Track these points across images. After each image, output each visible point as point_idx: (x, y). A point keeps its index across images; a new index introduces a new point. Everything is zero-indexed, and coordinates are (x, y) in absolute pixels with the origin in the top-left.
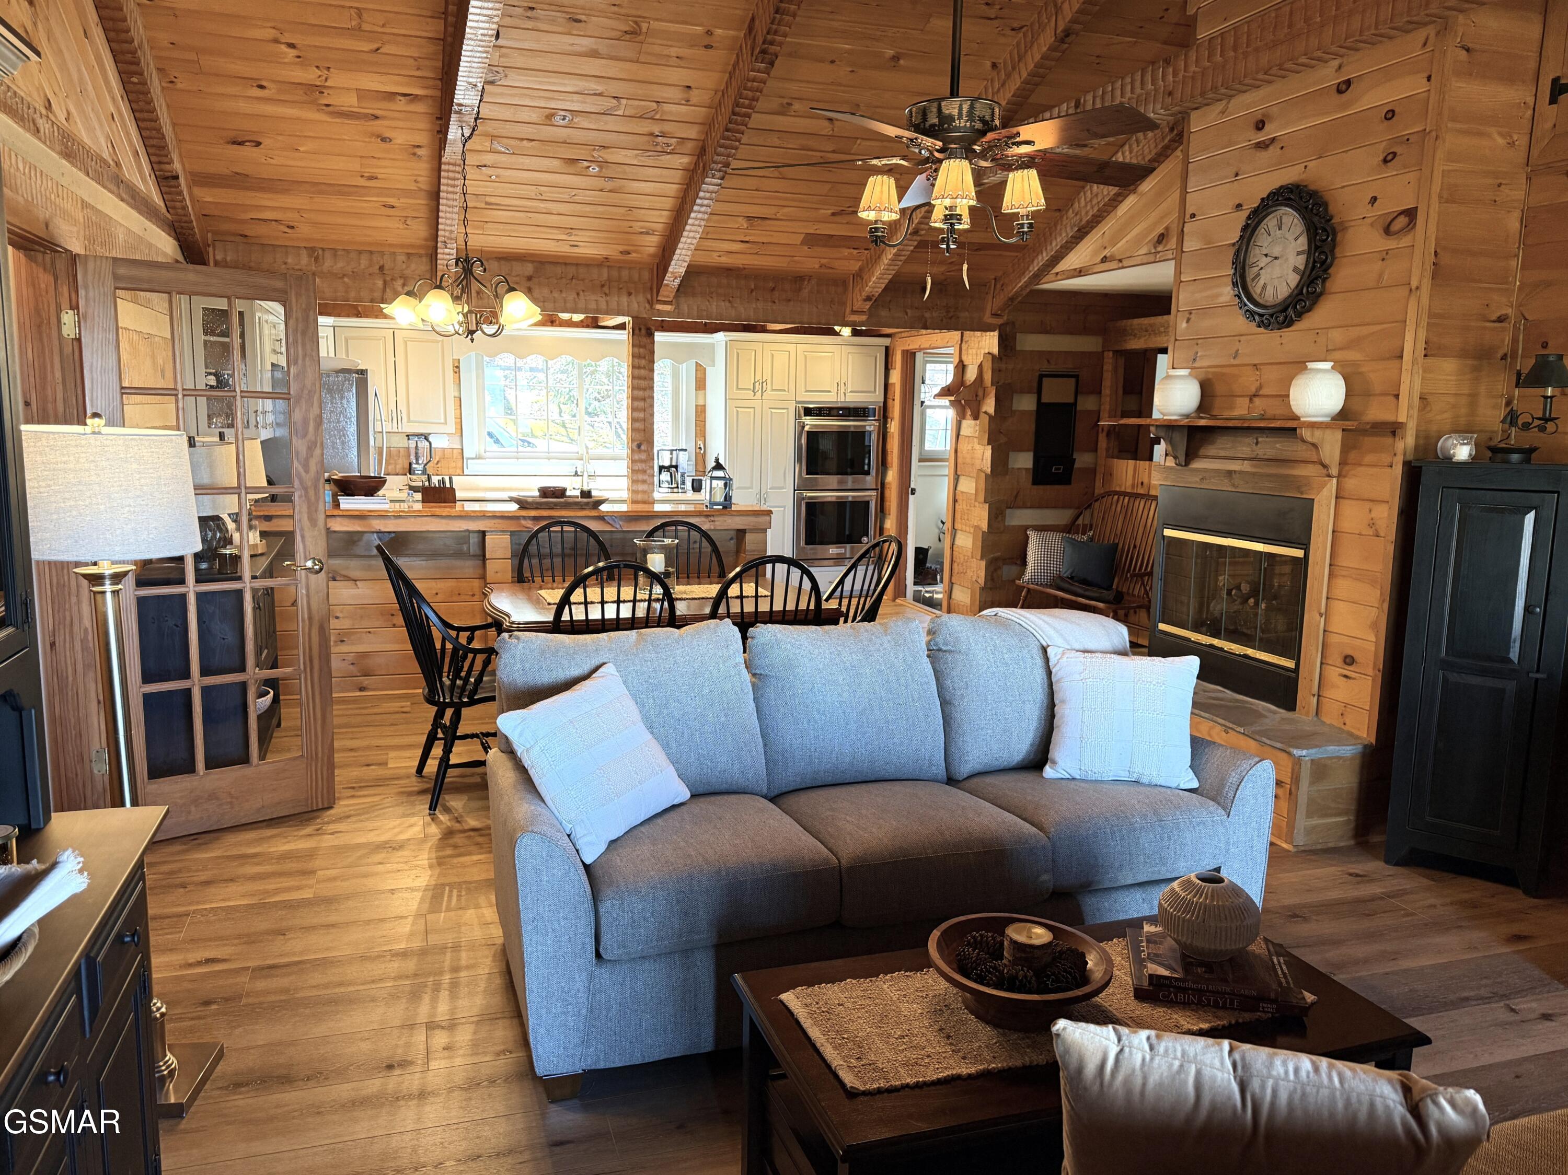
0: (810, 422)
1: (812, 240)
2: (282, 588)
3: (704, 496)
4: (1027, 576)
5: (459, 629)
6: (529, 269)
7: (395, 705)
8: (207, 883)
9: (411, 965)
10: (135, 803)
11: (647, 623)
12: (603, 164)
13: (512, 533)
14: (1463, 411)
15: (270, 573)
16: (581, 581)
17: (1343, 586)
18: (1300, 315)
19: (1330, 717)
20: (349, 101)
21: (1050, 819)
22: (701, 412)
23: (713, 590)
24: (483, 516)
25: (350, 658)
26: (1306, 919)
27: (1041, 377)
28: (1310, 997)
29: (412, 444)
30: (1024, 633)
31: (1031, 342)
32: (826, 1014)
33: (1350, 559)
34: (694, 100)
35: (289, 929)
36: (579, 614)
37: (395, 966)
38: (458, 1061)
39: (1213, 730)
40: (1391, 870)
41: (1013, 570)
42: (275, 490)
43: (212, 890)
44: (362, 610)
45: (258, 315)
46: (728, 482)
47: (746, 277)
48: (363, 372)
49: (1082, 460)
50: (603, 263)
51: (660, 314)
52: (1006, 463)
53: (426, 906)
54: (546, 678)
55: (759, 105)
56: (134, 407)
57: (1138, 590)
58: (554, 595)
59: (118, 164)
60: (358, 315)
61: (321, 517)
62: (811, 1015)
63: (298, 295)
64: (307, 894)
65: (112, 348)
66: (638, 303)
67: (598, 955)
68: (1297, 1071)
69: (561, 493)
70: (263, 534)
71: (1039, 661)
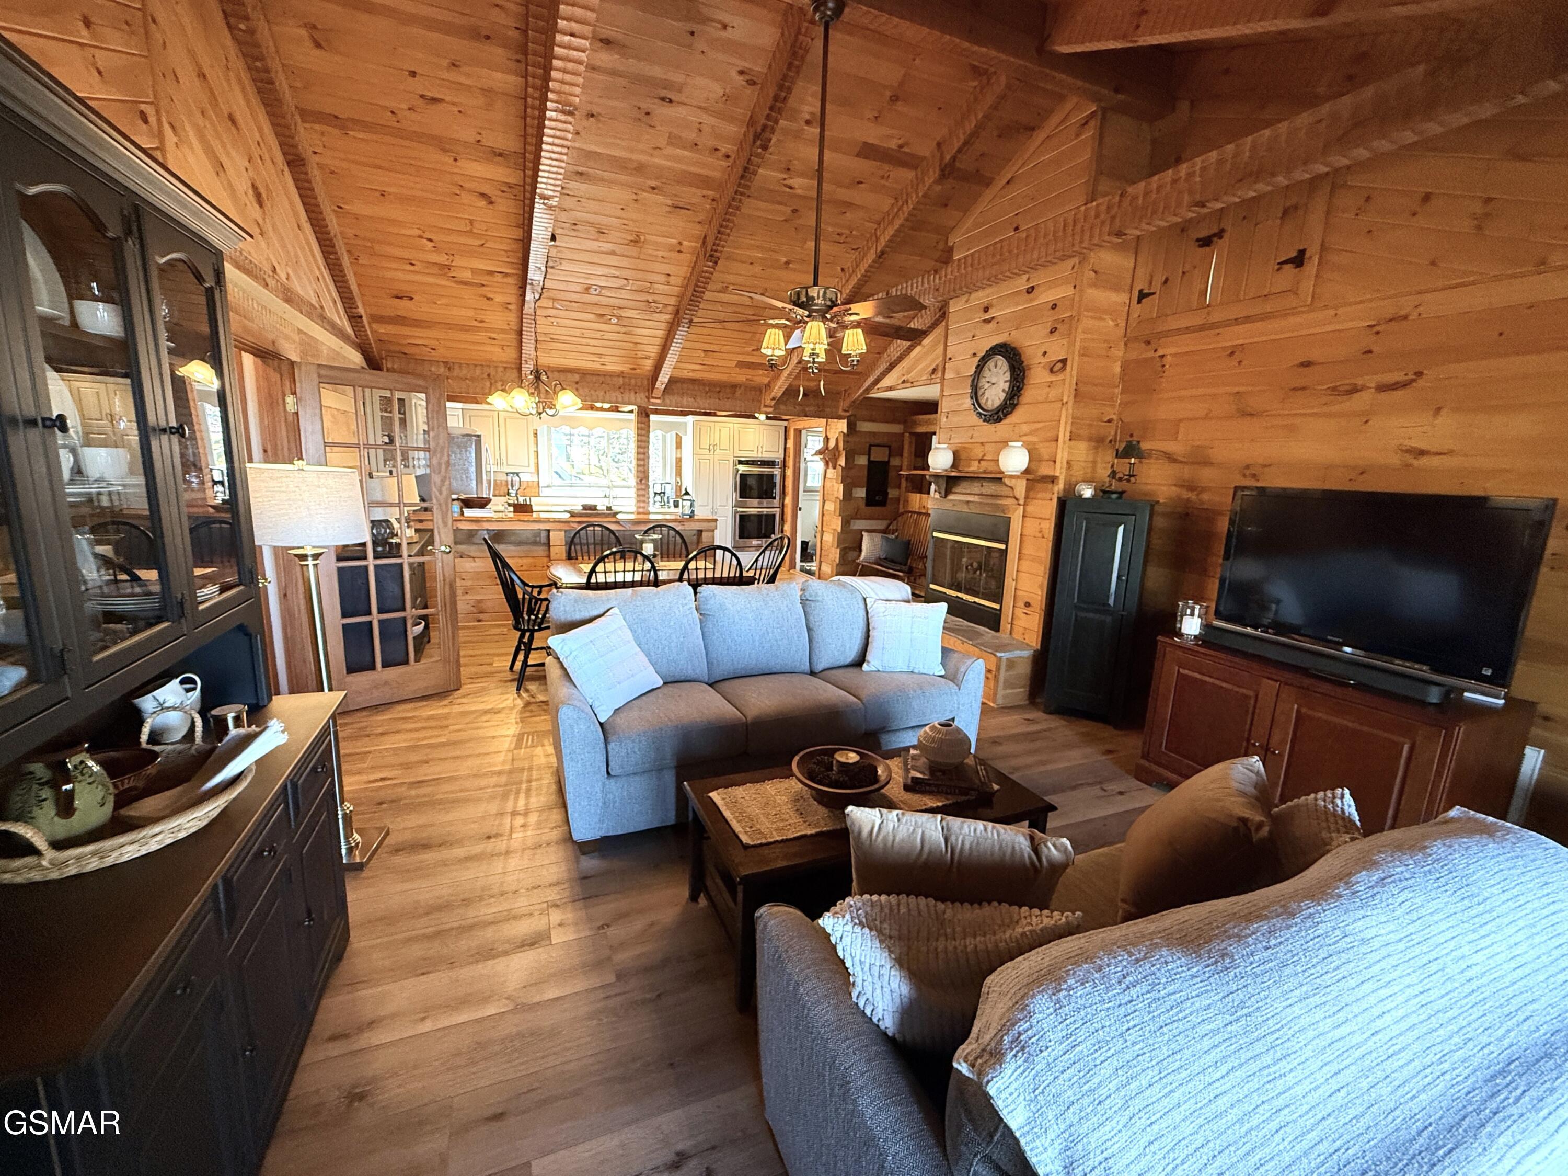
0: (742, 468)
1: (741, 365)
2: (429, 562)
3: (679, 510)
4: (862, 557)
5: (533, 587)
6: (577, 377)
7: (498, 631)
8: (382, 734)
9: (503, 779)
10: (331, 689)
11: (641, 584)
12: (619, 318)
13: (566, 531)
14: (1089, 470)
15: (421, 553)
16: (602, 559)
17: (1025, 565)
18: (1005, 416)
19: (1017, 636)
20: (467, 275)
21: (864, 694)
22: (679, 461)
23: (680, 565)
24: (548, 521)
25: (472, 603)
26: (1000, 744)
27: (870, 446)
28: (996, 787)
29: (509, 479)
30: (854, 590)
31: (865, 427)
32: (733, 803)
33: (1029, 550)
34: (672, 282)
35: (431, 760)
36: (601, 578)
37: (494, 780)
38: (529, 833)
39: (955, 642)
40: (1045, 716)
41: (855, 554)
42: (425, 505)
43: (385, 738)
44: (478, 575)
45: (414, 401)
46: (692, 501)
47: (704, 385)
48: (479, 436)
49: (892, 493)
50: (621, 374)
51: (654, 404)
52: (851, 494)
53: (513, 746)
54: (578, 616)
55: (709, 287)
56: (334, 455)
57: (921, 566)
58: (587, 568)
59: (322, 308)
60: (477, 403)
61: (450, 522)
62: (726, 804)
63: (434, 389)
64: (443, 740)
65: (318, 418)
66: (641, 398)
67: (608, 773)
68: (975, 830)
69: (594, 508)
70: (417, 531)
71: (862, 606)
